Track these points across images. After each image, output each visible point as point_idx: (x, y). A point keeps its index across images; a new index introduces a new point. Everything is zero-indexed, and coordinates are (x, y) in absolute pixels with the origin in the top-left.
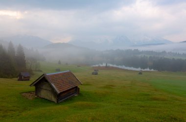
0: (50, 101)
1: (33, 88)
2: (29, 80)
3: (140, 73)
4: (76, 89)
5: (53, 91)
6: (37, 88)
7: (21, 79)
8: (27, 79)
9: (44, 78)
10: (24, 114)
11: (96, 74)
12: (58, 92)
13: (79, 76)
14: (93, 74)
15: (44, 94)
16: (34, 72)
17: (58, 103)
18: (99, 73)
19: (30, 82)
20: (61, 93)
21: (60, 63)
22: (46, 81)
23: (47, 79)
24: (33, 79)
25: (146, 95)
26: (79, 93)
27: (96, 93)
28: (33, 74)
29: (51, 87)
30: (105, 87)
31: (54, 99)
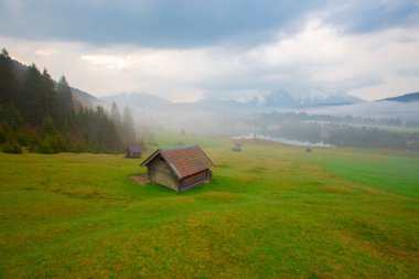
0: (169, 189)
1: (145, 169)
3: (309, 150)
4: (207, 173)
5: (172, 173)
6: (149, 169)
7: (128, 156)
8: (137, 156)
9: (159, 155)
10: (132, 206)
11: (238, 150)
12: (181, 177)
13: (213, 153)
14: (234, 150)
15: (160, 178)
16: (147, 146)
17: (180, 193)
18: (243, 148)
19: (140, 161)
20: (185, 178)
21: (183, 133)
22: (163, 160)
23: (163, 156)
24: (145, 156)
25: (317, 184)
26: (213, 181)
27: (237, 179)
28: (146, 149)
29: (169, 168)
30: (251, 171)
31: (174, 186)
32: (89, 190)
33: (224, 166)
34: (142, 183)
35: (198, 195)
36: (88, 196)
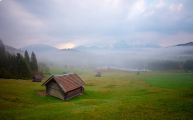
0: (59, 99)
1: (44, 88)
2: (40, 81)
3: (138, 73)
4: (81, 88)
5: (61, 90)
6: (47, 88)
7: (34, 81)
9: (53, 79)
11: (99, 76)
12: (66, 91)
13: (84, 78)
14: (96, 76)
15: (53, 92)
16: (45, 75)
17: (65, 100)
18: (102, 75)
19: (41, 83)
20: (68, 92)
21: (66, 67)
22: (55, 82)
23: (55, 80)
24: (44, 81)
25: (143, 91)
26: (85, 93)
27: (99, 92)
28: (44, 77)
29: (59, 86)
30: (108, 87)
31: (62, 97)
32: (14, 97)
33: (91, 85)
34: (43, 96)
35: (76, 102)
36: (14, 101)
